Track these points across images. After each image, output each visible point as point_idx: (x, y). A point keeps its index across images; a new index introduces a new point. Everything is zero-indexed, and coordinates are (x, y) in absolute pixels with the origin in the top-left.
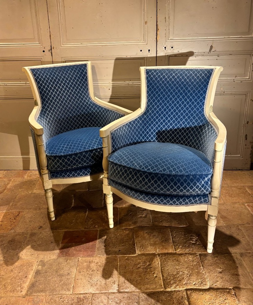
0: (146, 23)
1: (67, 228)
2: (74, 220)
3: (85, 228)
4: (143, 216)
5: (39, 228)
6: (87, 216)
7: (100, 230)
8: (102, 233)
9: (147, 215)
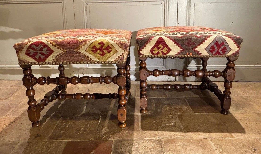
1: (71, 138)
2: (82, 128)
3: (95, 138)
4: (171, 125)
5: (36, 137)
6: (99, 124)
7: (116, 141)
8: (119, 145)
9: (175, 124)
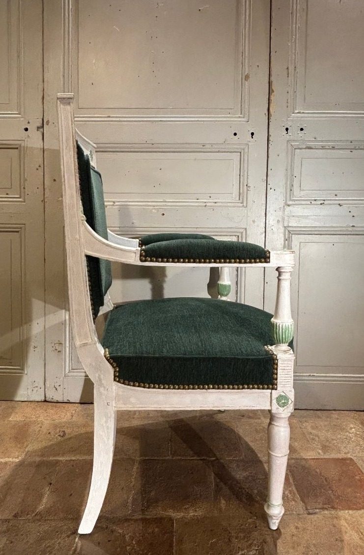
0: (247, 77)
4: (252, 553)
9: (263, 549)
